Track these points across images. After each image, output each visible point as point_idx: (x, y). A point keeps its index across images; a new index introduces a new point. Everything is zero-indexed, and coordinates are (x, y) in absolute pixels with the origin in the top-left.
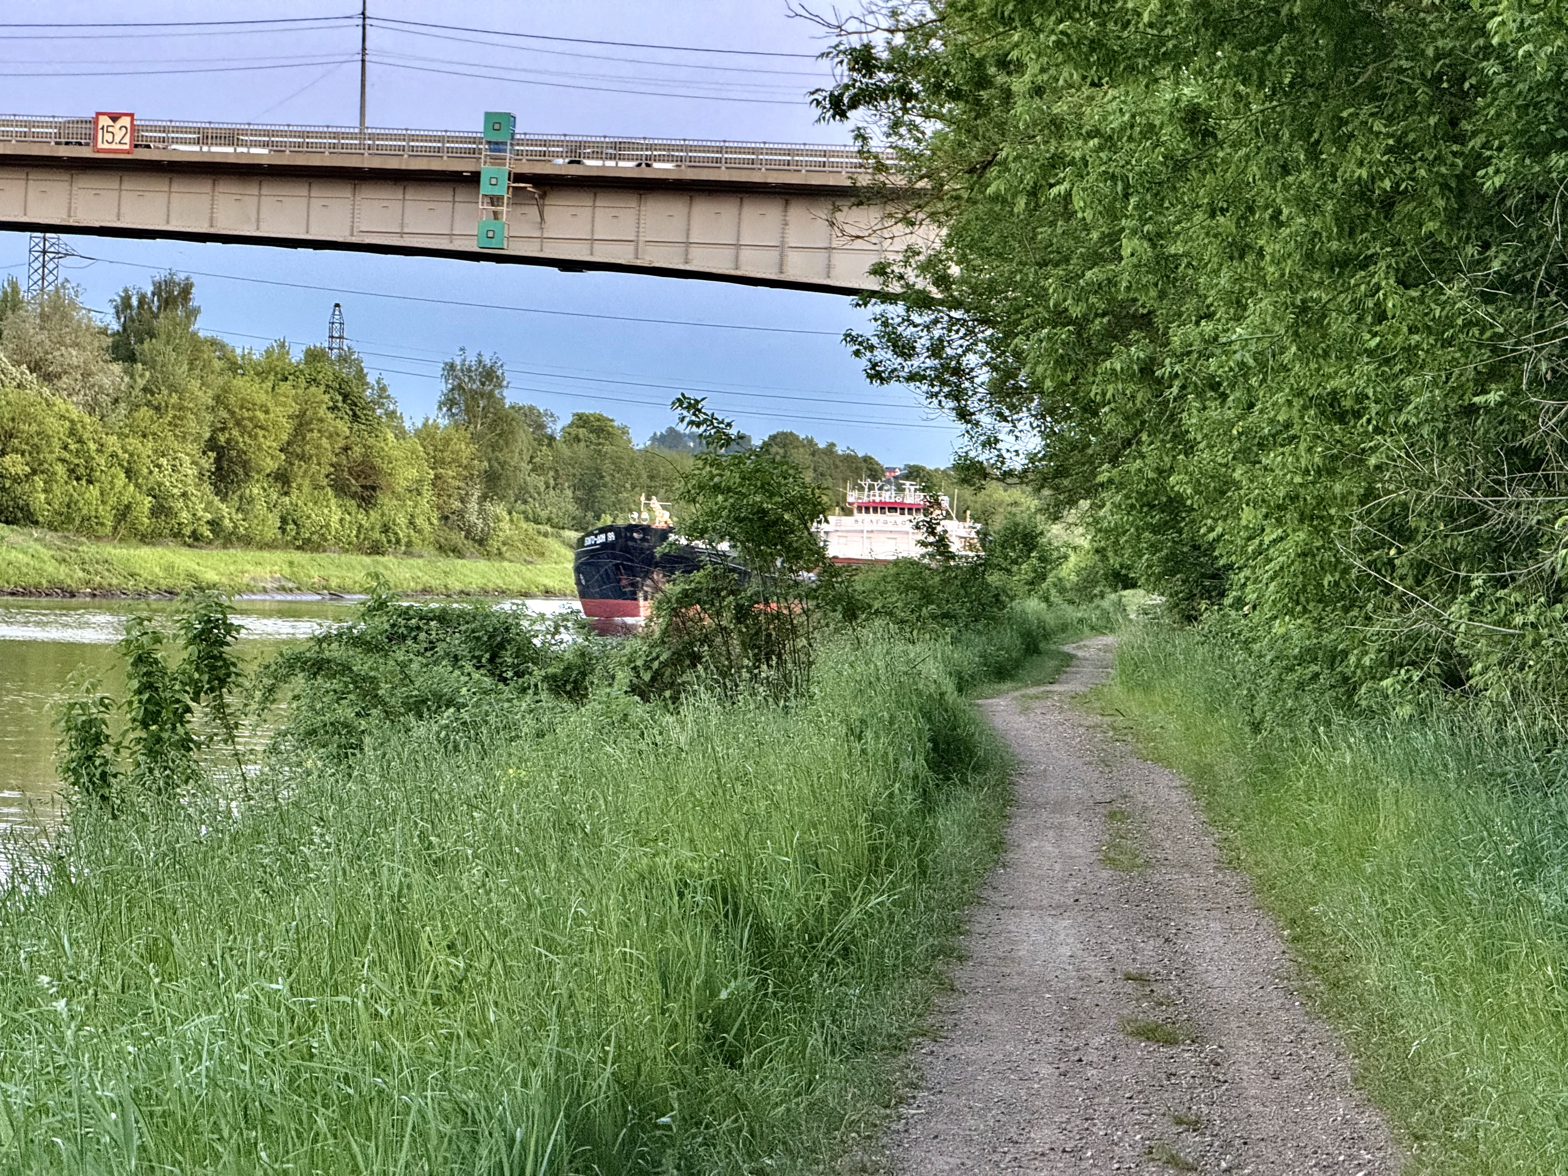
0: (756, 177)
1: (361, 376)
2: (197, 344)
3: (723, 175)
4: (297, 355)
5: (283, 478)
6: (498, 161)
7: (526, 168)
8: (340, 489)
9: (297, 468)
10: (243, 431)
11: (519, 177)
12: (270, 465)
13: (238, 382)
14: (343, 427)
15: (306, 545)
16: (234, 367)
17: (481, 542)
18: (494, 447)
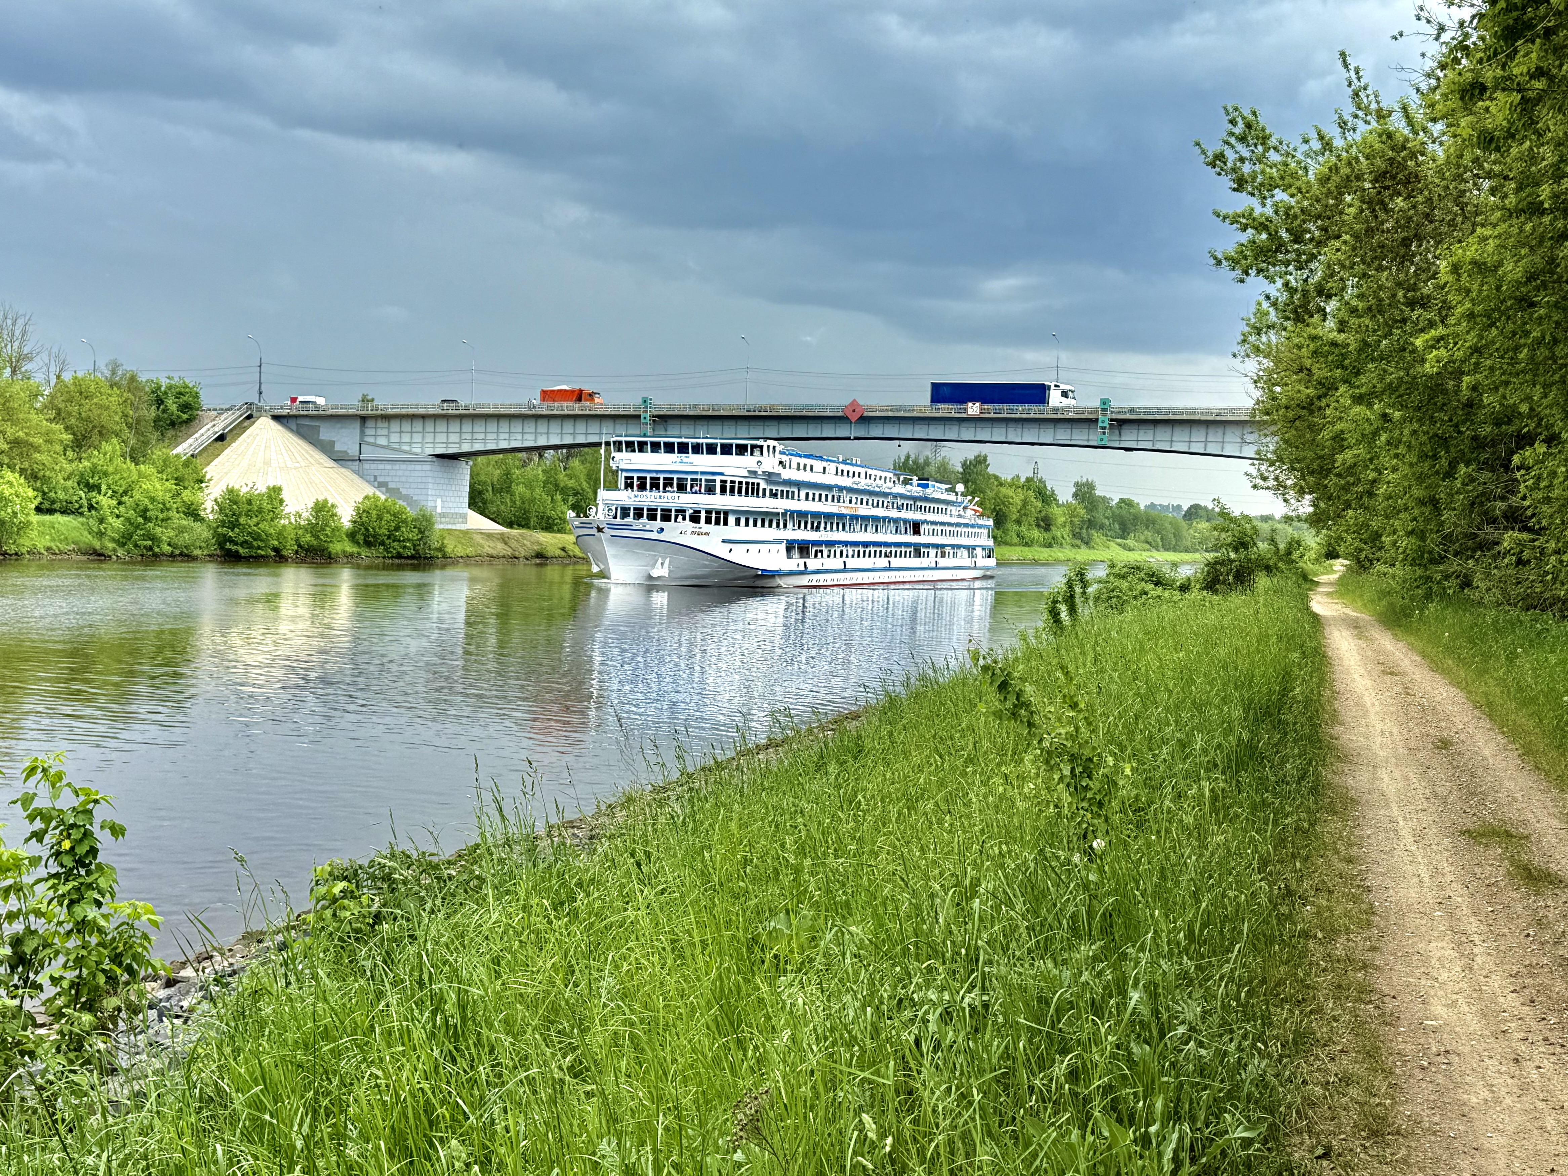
0: (1197, 418)
1: (1045, 486)
2: (989, 476)
3: (1185, 417)
4: (1023, 480)
5: (1018, 522)
6: (1104, 415)
7: (1114, 416)
8: (1038, 526)
9: (1024, 518)
10: (1005, 505)
11: (1112, 420)
12: (1014, 517)
13: (1004, 490)
14: (1039, 504)
15: (1026, 545)
16: (1001, 484)
17: (1087, 543)
18: (1091, 510)
